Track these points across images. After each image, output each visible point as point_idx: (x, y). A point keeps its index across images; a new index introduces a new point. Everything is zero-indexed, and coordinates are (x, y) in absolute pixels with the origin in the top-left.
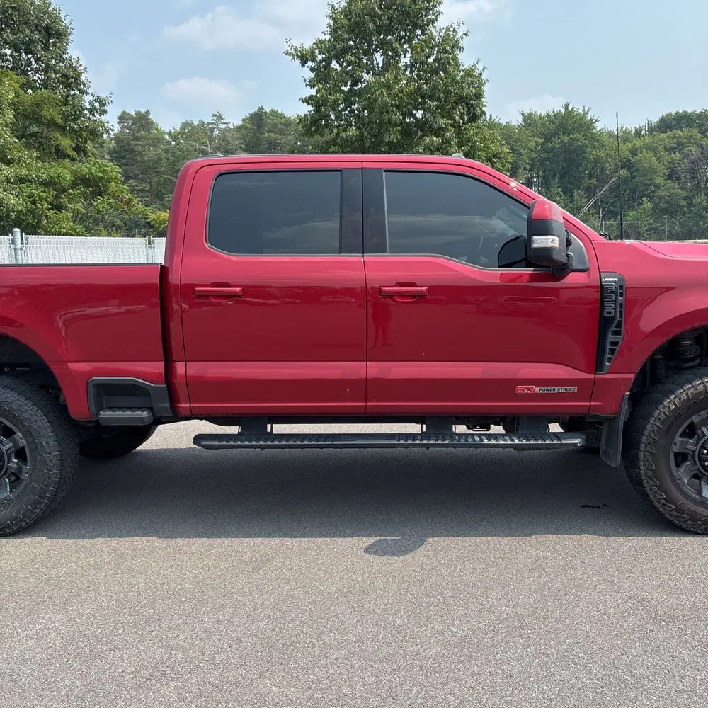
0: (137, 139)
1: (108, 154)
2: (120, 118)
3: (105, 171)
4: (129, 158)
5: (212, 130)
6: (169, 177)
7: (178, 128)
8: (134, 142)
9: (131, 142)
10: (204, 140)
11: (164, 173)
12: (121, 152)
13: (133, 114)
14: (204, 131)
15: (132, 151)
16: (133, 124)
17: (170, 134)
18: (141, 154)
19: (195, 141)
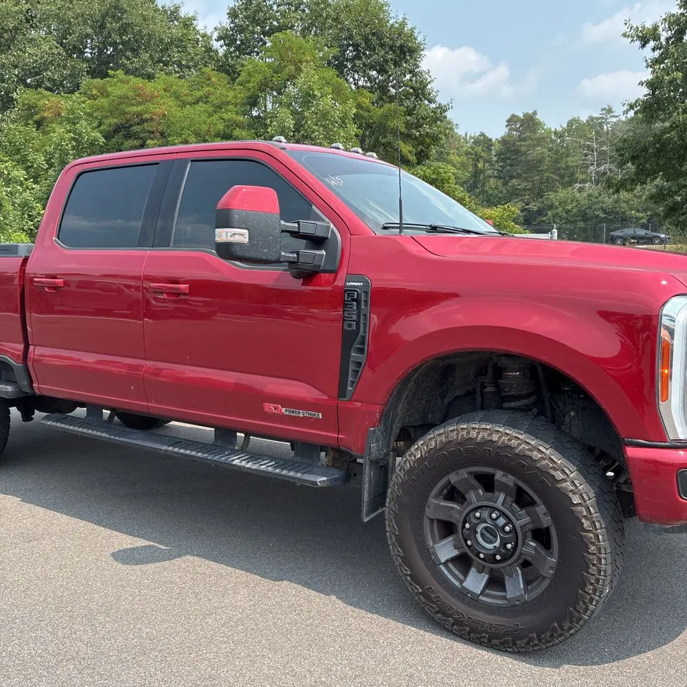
0: (524, 140)
1: (495, 156)
2: (509, 121)
3: (439, 173)
4: (514, 159)
5: (601, 125)
6: (551, 175)
7: (565, 126)
8: (519, 143)
9: (517, 143)
10: (590, 136)
11: (546, 171)
12: (507, 153)
13: (521, 116)
14: (592, 127)
15: (517, 152)
16: (520, 126)
17: (556, 133)
18: (525, 153)
19: (580, 137)
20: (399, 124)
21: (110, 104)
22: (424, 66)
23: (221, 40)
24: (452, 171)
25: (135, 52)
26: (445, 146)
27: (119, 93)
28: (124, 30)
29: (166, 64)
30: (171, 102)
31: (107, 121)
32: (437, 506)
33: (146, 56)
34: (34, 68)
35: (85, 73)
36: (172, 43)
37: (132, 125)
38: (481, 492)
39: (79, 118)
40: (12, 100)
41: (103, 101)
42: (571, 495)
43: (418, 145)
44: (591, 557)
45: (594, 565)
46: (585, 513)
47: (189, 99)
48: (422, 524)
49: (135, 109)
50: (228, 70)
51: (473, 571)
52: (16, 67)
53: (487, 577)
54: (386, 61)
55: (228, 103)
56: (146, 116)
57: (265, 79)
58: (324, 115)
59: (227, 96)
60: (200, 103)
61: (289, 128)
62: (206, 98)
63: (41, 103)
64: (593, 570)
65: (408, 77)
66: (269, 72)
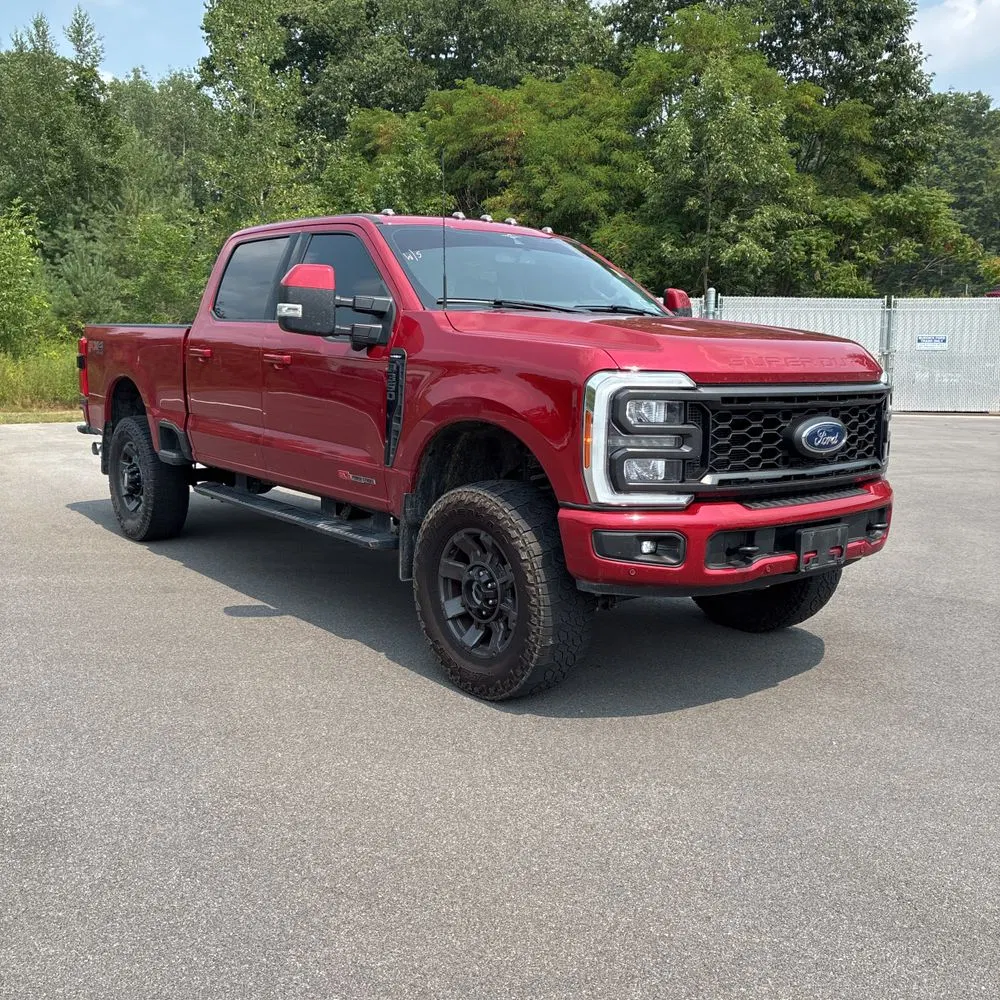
3: (922, 204)
20: (862, 131)
21: (457, 124)
22: (912, 37)
23: (610, 23)
24: (946, 200)
25: (498, 49)
26: (990, 152)
27: (465, 109)
28: (486, 19)
29: (541, 61)
30: (533, 117)
31: (450, 147)
32: (449, 566)
33: (511, 54)
34: (373, 80)
35: (433, 83)
36: (550, 31)
37: (480, 152)
38: (479, 553)
39: (413, 146)
40: (344, 124)
41: (449, 120)
42: (520, 551)
43: (892, 161)
44: (533, 608)
45: (535, 616)
46: (530, 569)
47: (560, 111)
48: (437, 582)
49: (485, 129)
50: (615, 66)
51: (473, 626)
52: (351, 80)
53: (482, 633)
54: (847, 36)
55: (608, 114)
56: (497, 138)
57: (660, 76)
58: (738, 125)
59: (609, 105)
60: (573, 116)
61: (684, 147)
62: (582, 107)
63: (375, 126)
64: (534, 620)
65: (886, 56)
66: (665, 66)
